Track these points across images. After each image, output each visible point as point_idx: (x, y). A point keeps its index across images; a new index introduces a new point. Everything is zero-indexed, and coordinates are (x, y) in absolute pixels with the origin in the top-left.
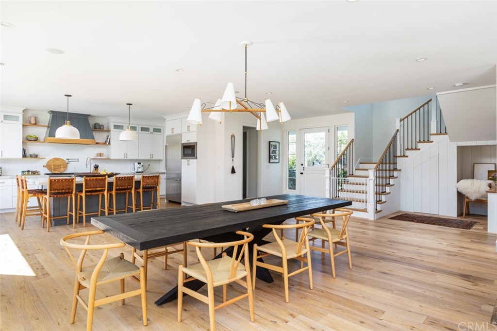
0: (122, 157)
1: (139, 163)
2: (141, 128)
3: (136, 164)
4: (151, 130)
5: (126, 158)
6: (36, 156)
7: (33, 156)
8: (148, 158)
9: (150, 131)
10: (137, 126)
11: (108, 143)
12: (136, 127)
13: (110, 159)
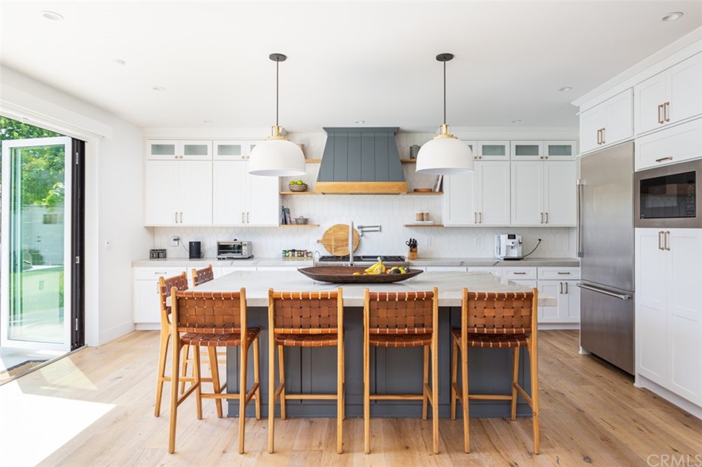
0: (470, 222)
1: (512, 237)
2: (517, 147)
3: (504, 237)
4: (543, 151)
5: (478, 225)
6: (305, 222)
7: (300, 221)
8: (536, 222)
9: (541, 154)
10: (507, 144)
11: (437, 190)
12: (503, 147)
13: (443, 226)
